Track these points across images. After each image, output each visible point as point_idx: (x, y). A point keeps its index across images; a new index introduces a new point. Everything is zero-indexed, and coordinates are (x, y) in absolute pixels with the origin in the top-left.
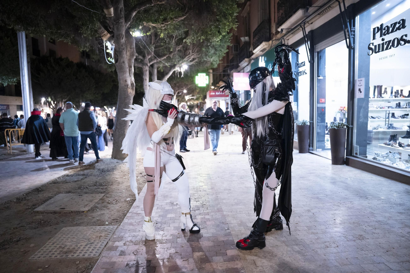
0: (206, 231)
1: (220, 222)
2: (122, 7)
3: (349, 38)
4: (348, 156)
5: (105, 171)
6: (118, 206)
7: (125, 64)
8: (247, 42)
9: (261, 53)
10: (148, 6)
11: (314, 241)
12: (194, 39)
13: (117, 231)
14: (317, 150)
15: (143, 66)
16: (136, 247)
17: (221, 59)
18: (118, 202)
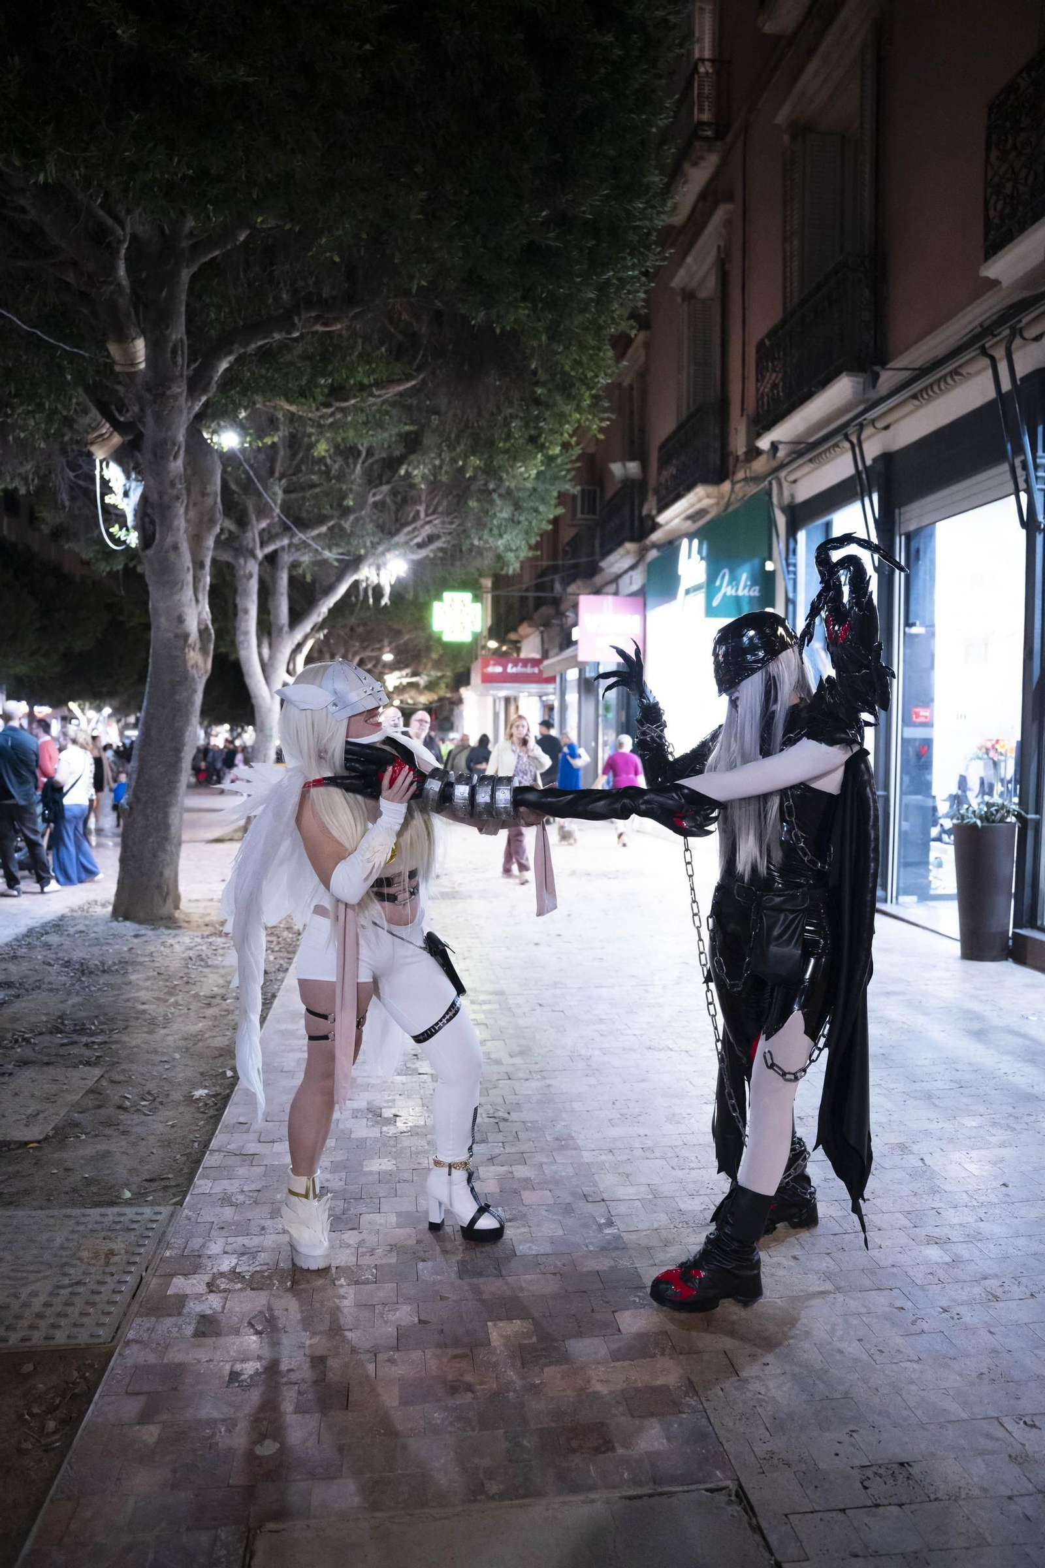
0: (523, 1230)
1: (574, 1194)
2: (181, 340)
3: (1029, 491)
4: (1021, 927)
5: (91, 973)
6: (162, 1119)
7: (179, 555)
8: (633, 481)
9: (689, 526)
10: (277, 336)
11: (941, 1273)
12: (441, 467)
13: (171, 1229)
14: (900, 898)
15: (236, 557)
16: (260, 1300)
17: (533, 541)
18: (161, 1103)
